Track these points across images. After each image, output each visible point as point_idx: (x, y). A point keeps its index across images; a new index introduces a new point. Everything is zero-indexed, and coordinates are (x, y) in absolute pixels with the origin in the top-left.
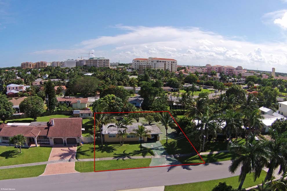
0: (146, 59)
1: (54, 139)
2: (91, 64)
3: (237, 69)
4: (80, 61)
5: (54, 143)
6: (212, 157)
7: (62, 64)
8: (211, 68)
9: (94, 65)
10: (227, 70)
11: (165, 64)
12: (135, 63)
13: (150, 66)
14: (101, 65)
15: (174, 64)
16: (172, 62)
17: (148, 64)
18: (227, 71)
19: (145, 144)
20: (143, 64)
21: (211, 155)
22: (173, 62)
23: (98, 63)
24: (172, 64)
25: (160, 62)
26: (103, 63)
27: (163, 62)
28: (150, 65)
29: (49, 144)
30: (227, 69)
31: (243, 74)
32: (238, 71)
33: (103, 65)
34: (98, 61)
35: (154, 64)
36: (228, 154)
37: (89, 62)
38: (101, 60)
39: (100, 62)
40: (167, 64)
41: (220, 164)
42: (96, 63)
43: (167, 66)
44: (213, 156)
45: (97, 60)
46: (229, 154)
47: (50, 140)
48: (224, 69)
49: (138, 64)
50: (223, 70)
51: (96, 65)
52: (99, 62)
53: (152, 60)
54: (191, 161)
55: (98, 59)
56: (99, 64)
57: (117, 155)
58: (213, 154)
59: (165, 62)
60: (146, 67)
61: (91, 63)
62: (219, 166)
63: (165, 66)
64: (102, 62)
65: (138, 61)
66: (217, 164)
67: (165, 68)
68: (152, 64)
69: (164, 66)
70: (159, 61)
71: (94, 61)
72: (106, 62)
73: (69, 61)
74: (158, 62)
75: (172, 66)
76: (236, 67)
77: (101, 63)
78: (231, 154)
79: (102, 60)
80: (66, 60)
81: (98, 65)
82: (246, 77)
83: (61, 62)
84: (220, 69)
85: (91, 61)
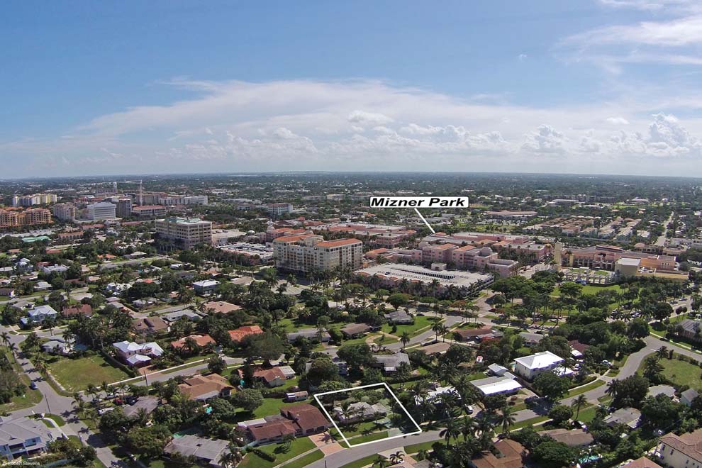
2: (170, 232)
3: (480, 255)
11: (341, 252)
12: (279, 246)
13: (312, 256)
14: (195, 236)
15: (356, 249)
16: (352, 246)
17: (307, 253)
18: (461, 258)
20: (297, 251)
22: (356, 246)
23: (189, 233)
24: (353, 250)
25: (332, 250)
26: (198, 232)
27: (337, 249)
28: (310, 254)
30: (461, 255)
32: (482, 258)
33: (198, 235)
34: (189, 229)
37: (166, 226)
39: (193, 230)
42: (183, 232)
49: (285, 249)
50: (453, 256)
51: (184, 236)
56: (190, 235)
59: (341, 248)
60: (303, 256)
61: (170, 228)
63: (341, 256)
64: (197, 230)
65: (285, 245)
67: (341, 259)
68: (315, 253)
69: (339, 257)
71: (179, 226)
72: (205, 229)
77: (195, 232)
79: (196, 226)
84: (447, 254)
85: (170, 225)
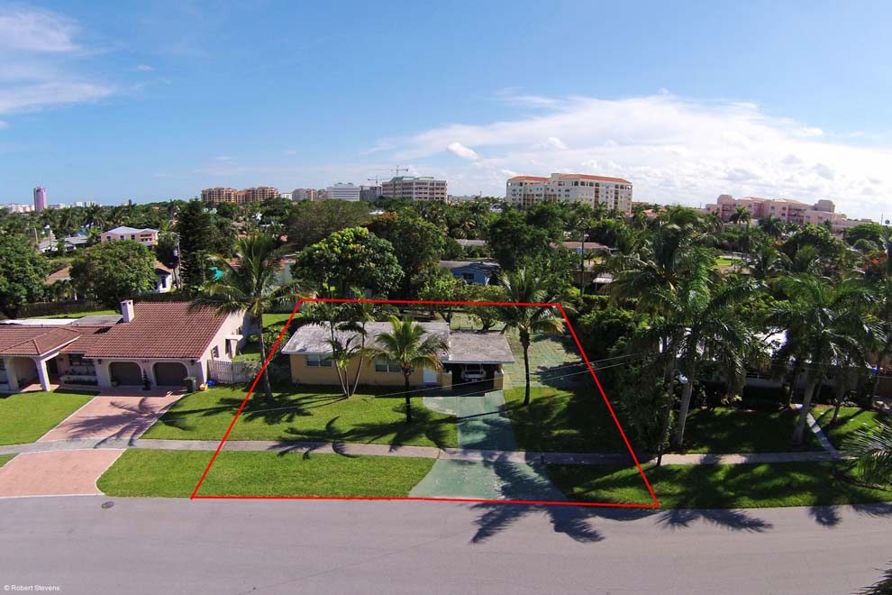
0: (545, 179)
1: (112, 363)
2: (395, 194)
3: (815, 208)
4: (371, 188)
5: (112, 381)
6: (712, 479)
7: (320, 196)
8: (735, 205)
9: (405, 196)
10: (783, 212)
11: (597, 192)
12: (514, 187)
13: (555, 195)
14: (423, 196)
15: (622, 193)
16: (617, 187)
17: (549, 192)
18: (784, 215)
19: (441, 398)
20: (535, 192)
21: (708, 468)
22: (622, 187)
23: (414, 191)
24: (617, 193)
25: (583, 184)
26: (428, 191)
27: (591, 185)
28: (553, 193)
29: (95, 383)
30: (784, 209)
31: (837, 223)
32: (820, 213)
33: (428, 196)
34: (414, 186)
35: (566, 191)
36: (797, 476)
37: (392, 187)
38: (423, 184)
39: (421, 188)
40: (603, 191)
41: (756, 525)
42: (409, 191)
43: (602, 196)
44: (721, 475)
45: (411, 184)
46: (801, 478)
47: (98, 368)
48: (773, 208)
49: (520, 190)
50: (770, 211)
51: (409, 195)
52: (416, 189)
53: (561, 180)
54: (605, 494)
55: (416, 181)
56: (416, 193)
57: (298, 433)
58: (719, 468)
59: (597, 185)
60: (543, 198)
61: (395, 190)
62: (745, 535)
63: (597, 197)
64: (426, 188)
65: (521, 184)
66: (738, 523)
67: (596, 202)
68: (560, 191)
69: (593, 198)
70: (578, 182)
71: (406, 184)
72: (437, 189)
73: (340, 186)
74: (576, 184)
75: (616, 198)
76: (812, 202)
77: (423, 191)
78: (808, 479)
79: (426, 184)
80: (333, 186)
81: (414, 196)
82: (845, 232)
83: (320, 191)
84: (761, 208)
85: (395, 185)
